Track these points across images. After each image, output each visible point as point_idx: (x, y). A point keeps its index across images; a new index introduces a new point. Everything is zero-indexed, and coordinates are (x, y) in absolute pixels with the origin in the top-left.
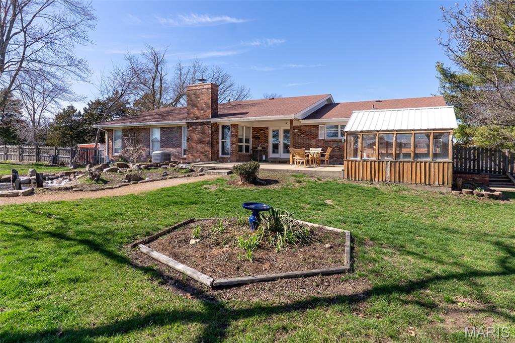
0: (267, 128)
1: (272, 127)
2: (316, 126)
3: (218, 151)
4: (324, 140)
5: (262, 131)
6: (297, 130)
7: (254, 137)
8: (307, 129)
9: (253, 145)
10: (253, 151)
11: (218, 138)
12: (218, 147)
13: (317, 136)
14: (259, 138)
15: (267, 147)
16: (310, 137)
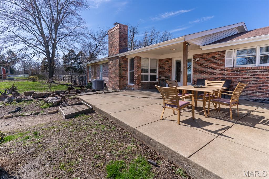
0: (171, 59)
1: (175, 58)
2: (222, 53)
3: (127, 80)
4: (232, 68)
5: (166, 62)
6: (198, 59)
7: (160, 68)
8: (210, 56)
9: (159, 74)
10: (159, 80)
11: (127, 69)
12: (127, 77)
13: (223, 63)
14: (164, 68)
15: (171, 76)
16: (214, 65)
